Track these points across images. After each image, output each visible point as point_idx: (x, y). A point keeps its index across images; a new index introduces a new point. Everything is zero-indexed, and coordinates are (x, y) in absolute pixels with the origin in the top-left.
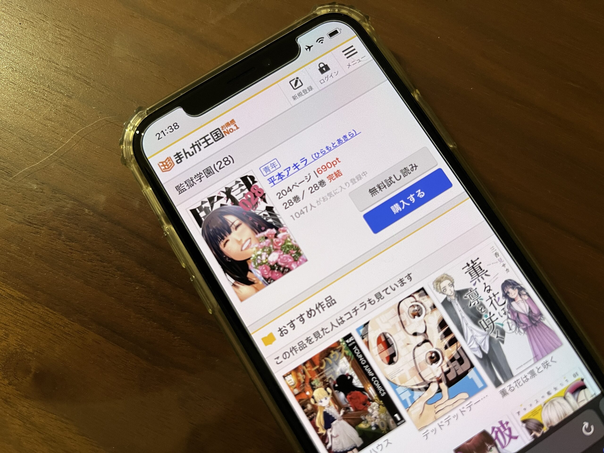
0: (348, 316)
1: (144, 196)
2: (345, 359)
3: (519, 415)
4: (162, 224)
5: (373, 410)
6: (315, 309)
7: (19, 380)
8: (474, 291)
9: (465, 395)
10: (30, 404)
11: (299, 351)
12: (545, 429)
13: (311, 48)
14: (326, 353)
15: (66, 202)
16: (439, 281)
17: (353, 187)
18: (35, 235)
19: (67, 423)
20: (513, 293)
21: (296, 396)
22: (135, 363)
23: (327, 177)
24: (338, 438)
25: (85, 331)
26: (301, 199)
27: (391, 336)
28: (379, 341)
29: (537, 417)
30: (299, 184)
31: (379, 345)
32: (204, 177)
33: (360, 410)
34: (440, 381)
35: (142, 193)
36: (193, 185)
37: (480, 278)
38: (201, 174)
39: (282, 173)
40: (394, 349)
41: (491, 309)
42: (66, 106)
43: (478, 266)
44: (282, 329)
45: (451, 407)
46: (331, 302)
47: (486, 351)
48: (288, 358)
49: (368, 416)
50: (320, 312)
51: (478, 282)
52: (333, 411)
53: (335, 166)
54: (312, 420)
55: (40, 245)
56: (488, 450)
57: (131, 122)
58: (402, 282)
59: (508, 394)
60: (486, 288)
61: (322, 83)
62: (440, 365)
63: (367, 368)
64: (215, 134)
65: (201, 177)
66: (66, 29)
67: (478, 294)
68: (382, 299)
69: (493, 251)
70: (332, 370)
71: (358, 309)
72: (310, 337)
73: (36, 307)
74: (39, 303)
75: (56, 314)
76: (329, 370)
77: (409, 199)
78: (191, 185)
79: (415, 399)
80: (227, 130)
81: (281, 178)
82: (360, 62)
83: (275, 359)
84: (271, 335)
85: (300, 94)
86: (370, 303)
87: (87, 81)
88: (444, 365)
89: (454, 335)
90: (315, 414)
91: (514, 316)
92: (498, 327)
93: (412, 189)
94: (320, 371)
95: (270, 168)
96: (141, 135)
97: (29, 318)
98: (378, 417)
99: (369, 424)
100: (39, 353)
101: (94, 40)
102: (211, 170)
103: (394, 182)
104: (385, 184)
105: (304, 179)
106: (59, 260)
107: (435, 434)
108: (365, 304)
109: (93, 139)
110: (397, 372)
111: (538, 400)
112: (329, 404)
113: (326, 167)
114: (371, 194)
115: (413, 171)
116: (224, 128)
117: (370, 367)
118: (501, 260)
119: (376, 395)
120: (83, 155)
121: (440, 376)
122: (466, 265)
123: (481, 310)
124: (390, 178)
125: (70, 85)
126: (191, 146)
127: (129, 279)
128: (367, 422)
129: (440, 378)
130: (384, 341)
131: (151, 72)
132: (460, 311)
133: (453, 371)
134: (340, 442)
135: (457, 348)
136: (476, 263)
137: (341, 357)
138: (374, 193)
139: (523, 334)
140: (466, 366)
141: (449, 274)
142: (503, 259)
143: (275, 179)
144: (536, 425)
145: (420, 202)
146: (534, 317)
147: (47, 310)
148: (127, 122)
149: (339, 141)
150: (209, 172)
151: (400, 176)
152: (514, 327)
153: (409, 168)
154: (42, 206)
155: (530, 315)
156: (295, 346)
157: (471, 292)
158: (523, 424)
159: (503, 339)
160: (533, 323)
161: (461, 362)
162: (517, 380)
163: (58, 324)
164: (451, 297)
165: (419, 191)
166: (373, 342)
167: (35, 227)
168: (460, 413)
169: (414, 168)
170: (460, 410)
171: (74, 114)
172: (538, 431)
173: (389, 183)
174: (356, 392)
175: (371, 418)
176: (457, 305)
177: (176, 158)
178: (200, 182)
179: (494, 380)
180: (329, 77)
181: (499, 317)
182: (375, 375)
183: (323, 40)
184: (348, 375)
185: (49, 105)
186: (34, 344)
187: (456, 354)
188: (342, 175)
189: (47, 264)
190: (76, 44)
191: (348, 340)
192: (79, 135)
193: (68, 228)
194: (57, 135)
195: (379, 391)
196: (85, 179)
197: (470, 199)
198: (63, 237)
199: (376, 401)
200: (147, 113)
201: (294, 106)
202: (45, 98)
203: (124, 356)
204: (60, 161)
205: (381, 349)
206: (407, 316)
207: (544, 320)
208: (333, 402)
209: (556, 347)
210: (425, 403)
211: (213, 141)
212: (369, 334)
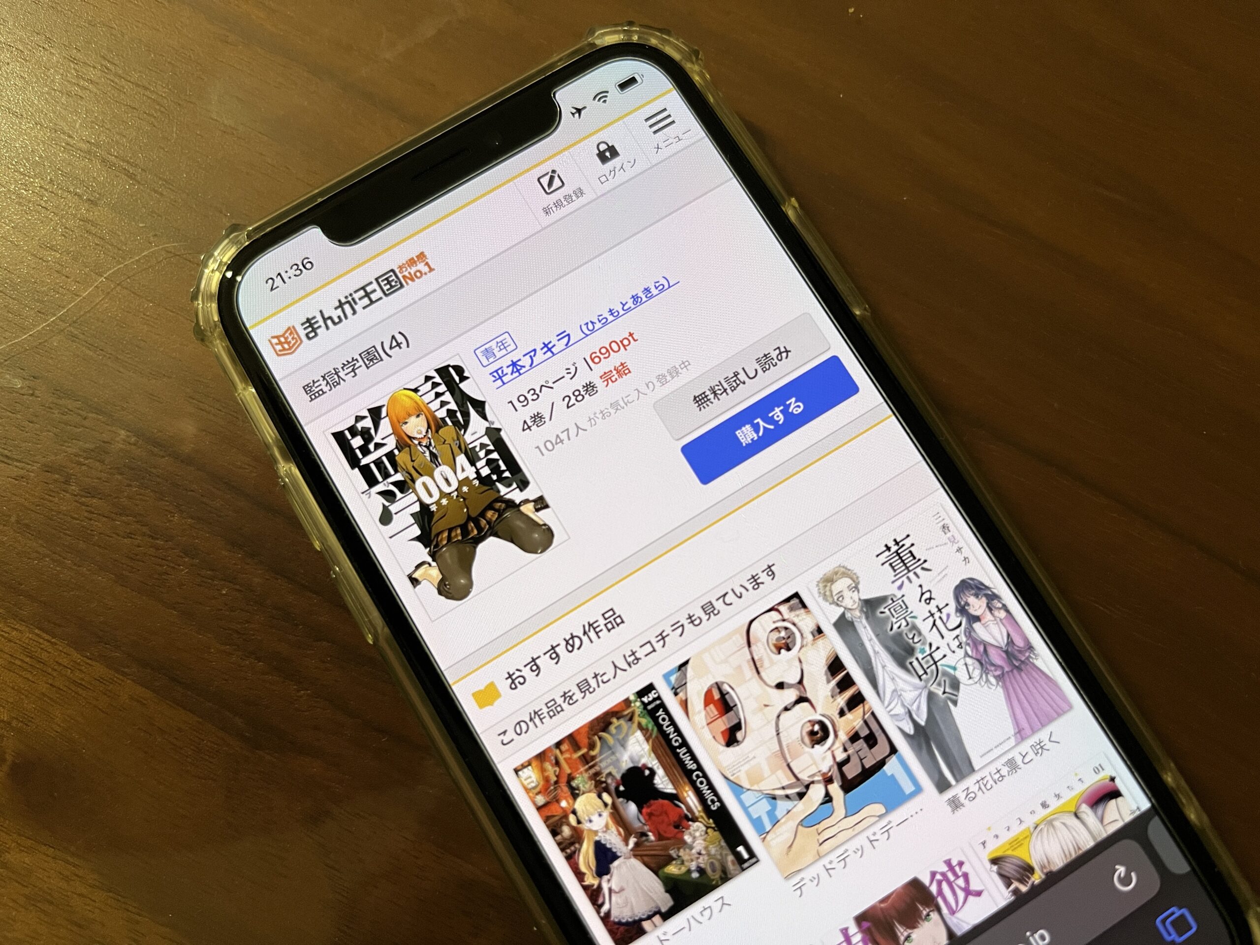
0: (648, 648)
1: (239, 404)
2: (639, 734)
3: (985, 847)
4: (276, 461)
5: (694, 838)
6: (581, 634)
8: (900, 601)
9: (879, 809)
11: (547, 718)
12: (1037, 878)
13: (583, 112)
14: (603, 723)
15: (80, 415)
16: (828, 580)
17: (661, 392)
18: (17, 482)
19: (76, 866)
20: (977, 606)
21: (539, 809)
22: (217, 744)
24: (624, 894)
25: (115, 679)
27: (733, 689)
28: (708, 699)
29: (1022, 854)
30: (554, 383)
31: (708, 708)
32: (361, 366)
33: (668, 839)
34: (828, 781)
35: (236, 398)
36: (339, 384)
37: (911, 575)
38: (355, 362)
39: (520, 360)
40: (737, 715)
41: (933, 637)
42: (86, 220)
43: (907, 551)
44: (514, 674)
45: (850, 833)
46: (613, 620)
47: (922, 720)
48: (526, 732)
49: (685, 850)
50: (592, 642)
51: (906, 582)
52: (613, 839)
53: (626, 349)
54: (571, 859)
55: (26, 504)
56: (924, 917)
57: (216, 254)
58: (755, 580)
59: (962, 805)
60: (922, 594)
61: (602, 183)
62: (829, 749)
63: (684, 754)
64: (386, 282)
65: (356, 367)
66: (90, 66)
67: (907, 608)
68: (715, 615)
69: (939, 520)
70: (613, 758)
71: (668, 635)
72: (570, 691)
73: (17, 630)
74: (23, 621)
75: (56, 644)
76: (607, 758)
77: (773, 415)
78: (335, 384)
79: (779, 817)
80: (410, 273)
81: (518, 371)
82: (680, 142)
83: (499, 735)
84: (491, 688)
85: (558, 204)
86: (692, 622)
87: (129, 171)
88: (838, 748)
89: (858, 689)
90: (577, 846)
91: (977, 650)
92: (945, 674)
93: (778, 397)
94: (588, 758)
95: (496, 351)
96: (237, 281)
98: (703, 852)
99: (686, 867)
100: (22, 722)
101: (146, 89)
102: (376, 354)
103: (744, 383)
104: (726, 386)
105: (564, 373)
106: (66, 534)
107: (817, 885)
108: (682, 625)
109: (139, 289)
110: (743, 763)
111: (1023, 818)
112: (607, 826)
113: (607, 351)
114: (697, 405)
115: (781, 360)
116: (404, 269)
117: (690, 751)
118: (953, 540)
119: (700, 808)
120: (117, 320)
121: (830, 770)
122: (885, 549)
123: (913, 638)
124: (736, 374)
125: (94, 178)
126: (337, 304)
127: (209, 572)
128: (683, 863)
129: (830, 774)
130: (719, 700)
131: (262, 154)
132: (870, 640)
133: (855, 760)
134: (626, 902)
135: (864, 714)
136: (903, 545)
137: (631, 732)
138: (702, 403)
139: (995, 688)
140: (882, 749)
141: (848, 567)
142: (957, 535)
143: (504, 373)
144: (1017, 868)
145: (793, 423)
146: (1016, 653)
147: (37, 635)
148: (207, 255)
149: (635, 298)
150: (371, 357)
151: (756, 370)
152: (976, 673)
153: (774, 354)
154: (31, 422)
155: (1010, 650)
156: (540, 710)
157: (894, 602)
158: (993, 866)
159: (956, 696)
160: (1015, 665)
161: (871, 743)
162: (982, 779)
163: (60, 664)
164: (853, 612)
165: (793, 400)
166: (697, 702)
167: (16, 467)
168: (867, 845)
169: (784, 355)
170: (868, 838)
171: (100, 238)
172: (1022, 881)
173: (734, 384)
174: (660, 801)
175: (690, 855)
176: (865, 627)
177: (305, 329)
178: (353, 377)
179: (937, 776)
180: (616, 170)
181: (949, 653)
182: (700, 768)
183: (606, 96)
184: (645, 767)
185: (51, 219)
186: (12, 703)
187: (861, 727)
189: (40, 542)
190: (110, 97)
191: (646, 697)
192: (112, 281)
193: (84, 468)
194: (66, 279)
195: (707, 799)
196: (121, 370)
197: (894, 417)
198: (73, 488)
199: (700, 820)
200: (249, 237)
201: (545, 228)
202: (43, 205)
203: (194, 730)
204: (71, 332)
205: (712, 716)
206: (765, 649)
207: (1036, 659)
208: (613, 822)
209: (1060, 713)
210: (799, 824)
211: (382, 295)
212: (688, 685)
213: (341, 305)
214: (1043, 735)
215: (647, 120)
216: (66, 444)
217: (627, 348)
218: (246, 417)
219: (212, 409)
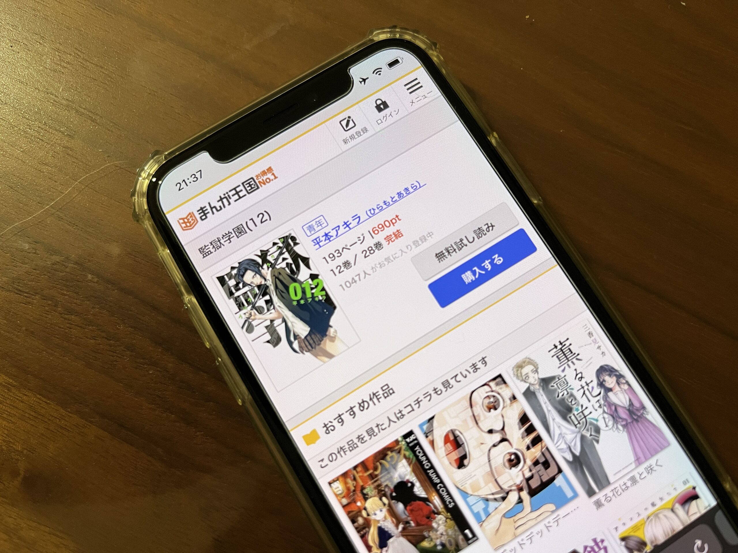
0: (409, 409)
1: (160, 259)
2: (404, 461)
3: (617, 531)
4: (182, 294)
5: (439, 525)
6: (368, 400)
7: (4, 485)
8: (563, 379)
9: (551, 507)
10: (17, 514)
11: (348, 451)
12: (649, 549)
13: (367, 81)
14: (382, 454)
15: (64, 265)
16: (520, 367)
17: (417, 251)
18: (26, 306)
19: (62, 538)
20: (610, 381)
21: (344, 507)
22: (147, 465)
23: (385, 239)
25: (86, 425)
26: (353, 264)
27: (461, 433)
28: (447, 440)
29: (639, 534)
30: (351, 246)
31: (446, 445)
32: (233, 237)
33: (423, 525)
34: (520, 489)
35: (158, 255)
36: (220, 247)
37: (570, 363)
38: (230, 234)
39: (330, 232)
40: (464, 449)
42: (67, 148)
43: (567, 349)
44: (328, 424)
45: (534, 522)
46: (388, 391)
47: (577, 452)
48: (335, 460)
49: (433, 532)
50: (375, 404)
51: (567, 367)
52: (389, 525)
54: (363, 537)
55: (31, 318)
57: (146, 168)
58: (475, 367)
59: (603, 505)
60: (577, 375)
61: (379, 124)
62: (521, 470)
63: (432, 473)
64: (248, 185)
65: (231, 237)
66: (68, 53)
67: (567, 383)
68: (451, 388)
69: (586, 329)
70: (389, 476)
71: (421, 401)
72: (362, 435)
73: (26, 395)
74: (30, 390)
75: (51, 404)
76: (385, 476)
77: (484, 266)
78: (218, 247)
79: (491, 512)
80: (263, 180)
81: (329, 239)
82: (426, 99)
83: (319, 461)
84: (314, 433)
85: (352, 137)
86: (436, 392)
87: (92, 118)
88: (526, 469)
89: (538, 433)
91: (611, 409)
92: (591, 424)
93: (487, 254)
94: (374, 476)
95: (315, 227)
96: (158, 184)
97: (17, 408)
98: (444, 533)
99: (434, 542)
100: (29, 451)
102: (243, 229)
103: (466, 245)
104: (455, 247)
105: (357, 240)
106: (54, 337)
108: (430, 395)
109: (99, 189)
110: (468, 478)
111: (640, 512)
112: (385, 518)
113: (383, 226)
114: (437, 259)
115: (489, 231)
116: (259, 177)
117: (436, 472)
118: (595, 341)
119: (442, 506)
120: (86, 208)
121: (521, 483)
122: (554, 347)
123: (571, 402)
124: (461, 240)
125: (71, 122)
126: (219, 199)
127: (142, 360)
128: (432, 540)
129: (521, 485)
130: (453, 440)
131: (172, 107)
132: (545, 403)
133: (536, 477)
135: (542, 448)
136: (565, 345)
137: (399, 460)
138: (441, 258)
139: (621, 432)
140: (552, 470)
141: (532, 358)
142: (598, 340)
143: (321, 240)
144: (637, 544)
145: (497, 270)
146: (635, 411)
147: (39, 398)
148: (141, 169)
149: (399, 194)
150: (240, 231)
151: (474, 238)
153: (485, 228)
154: (34, 270)
155: (631, 409)
156: (344, 446)
157: (559, 380)
158: (622, 542)
159: (598, 437)
160: (634, 419)
161: (546, 466)
162: (615, 489)
163: (53, 416)
164: (534, 386)
165: (497, 256)
166: (439, 442)
167: (26, 296)
168: (545, 530)
169: (491, 228)
170: (545, 524)
171: (76, 158)
172: (640, 550)
173: (460, 246)
174: (418, 502)
175: (436, 535)
176: (542, 395)
177: (200, 214)
178: (229, 243)
179: (587, 487)
180: (387, 117)
181: (593, 411)
182: (442, 482)
183: (381, 71)
184: (408, 481)
185: (45, 147)
186: (23, 440)
187: (540, 457)
188: (402, 235)
189: (40, 342)
190: (80, 73)
191: (408, 438)
192: (82, 184)
193: (66, 297)
194: (55, 183)
195: (446, 501)
196: (89, 237)
197: (558, 266)
198: (59, 309)
199: (442, 513)
200: (165, 158)
201: (345, 152)
202: (41, 138)
203: (133, 456)
204: (58, 215)
205: (449, 450)
206: (481, 409)
207: (648, 415)
208: (389, 515)
209: (662, 448)
210: (502, 516)
211: (246, 193)
212: (434, 431)
213: (221, 199)
214: (652, 461)
215: (405, 85)
216: (56, 283)
217: (395, 224)
218: (163, 266)
219: (143, 261)
